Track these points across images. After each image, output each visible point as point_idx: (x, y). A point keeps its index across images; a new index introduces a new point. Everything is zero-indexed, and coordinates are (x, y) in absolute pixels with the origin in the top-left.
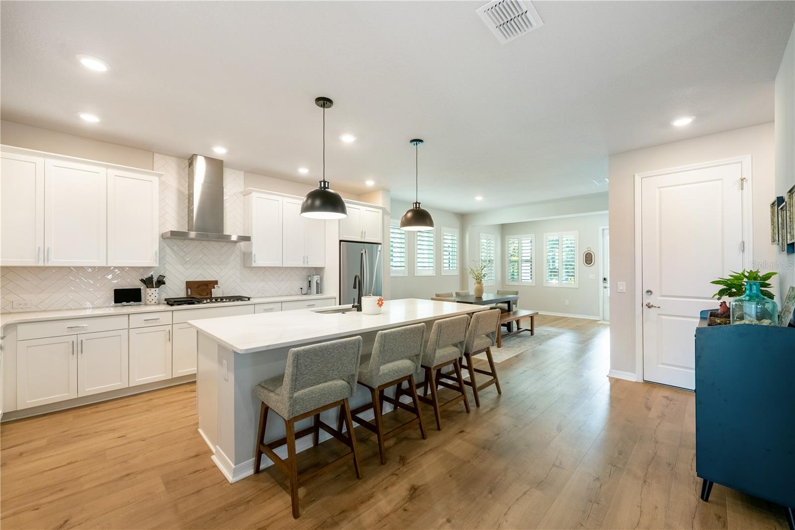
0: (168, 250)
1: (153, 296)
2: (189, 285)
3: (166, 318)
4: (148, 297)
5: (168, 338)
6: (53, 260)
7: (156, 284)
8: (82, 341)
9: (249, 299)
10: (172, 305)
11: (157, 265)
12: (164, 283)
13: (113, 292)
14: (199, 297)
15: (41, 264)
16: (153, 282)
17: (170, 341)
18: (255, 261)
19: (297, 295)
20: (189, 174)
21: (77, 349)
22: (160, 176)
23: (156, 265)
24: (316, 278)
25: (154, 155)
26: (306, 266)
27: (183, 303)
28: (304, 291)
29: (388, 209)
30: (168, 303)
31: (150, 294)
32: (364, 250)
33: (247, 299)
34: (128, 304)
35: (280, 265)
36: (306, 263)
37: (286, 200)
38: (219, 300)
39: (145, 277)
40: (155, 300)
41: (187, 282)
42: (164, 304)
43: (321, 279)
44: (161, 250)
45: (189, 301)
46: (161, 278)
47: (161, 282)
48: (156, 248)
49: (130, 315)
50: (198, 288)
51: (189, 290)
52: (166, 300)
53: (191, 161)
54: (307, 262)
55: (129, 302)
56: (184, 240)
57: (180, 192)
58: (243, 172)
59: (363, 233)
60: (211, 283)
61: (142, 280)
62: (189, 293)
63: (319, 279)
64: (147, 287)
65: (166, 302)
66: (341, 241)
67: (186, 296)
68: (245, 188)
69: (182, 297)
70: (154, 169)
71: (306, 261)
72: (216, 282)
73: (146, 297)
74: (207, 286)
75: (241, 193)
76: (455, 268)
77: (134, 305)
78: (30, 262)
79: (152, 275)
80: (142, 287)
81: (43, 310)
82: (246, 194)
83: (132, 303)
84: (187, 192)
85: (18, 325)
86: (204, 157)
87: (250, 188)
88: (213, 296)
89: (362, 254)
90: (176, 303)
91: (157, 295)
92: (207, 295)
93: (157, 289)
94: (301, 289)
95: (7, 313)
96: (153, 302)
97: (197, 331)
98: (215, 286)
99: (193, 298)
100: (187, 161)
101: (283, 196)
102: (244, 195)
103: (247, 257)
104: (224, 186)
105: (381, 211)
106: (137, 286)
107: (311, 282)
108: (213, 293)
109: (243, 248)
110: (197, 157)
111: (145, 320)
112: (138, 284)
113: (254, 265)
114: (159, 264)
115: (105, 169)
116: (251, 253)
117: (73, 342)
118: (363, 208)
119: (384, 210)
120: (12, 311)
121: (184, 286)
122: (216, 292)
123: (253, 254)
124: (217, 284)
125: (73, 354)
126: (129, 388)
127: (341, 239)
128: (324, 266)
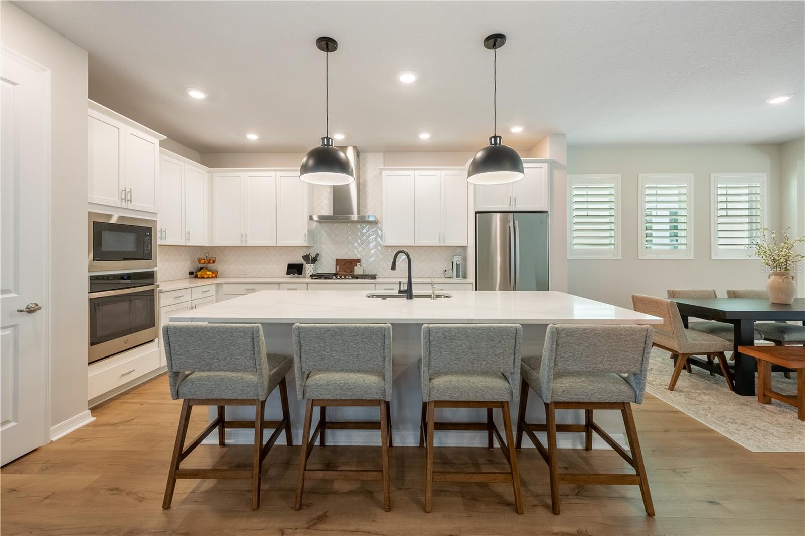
2: (338, 262)
4: (307, 272)
7: (312, 261)
11: (312, 245)
12: (318, 260)
15: (243, 245)
16: (311, 259)
18: (384, 240)
19: (440, 277)
23: (306, 244)
26: (443, 245)
28: (449, 274)
29: (563, 161)
32: (512, 222)
33: (374, 277)
35: (412, 244)
36: (442, 241)
37: (418, 173)
38: (343, 277)
39: (305, 254)
41: (336, 260)
48: (305, 231)
49: (280, 284)
50: (344, 265)
51: (338, 267)
54: (444, 240)
55: (296, 274)
59: (513, 201)
60: (355, 262)
61: (303, 258)
62: (338, 270)
64: (307, 264)
66: (477, 213)
67: (334, 271)
72: (359, 261)
73: (305, 270)
74: (352, 263)
78: (238, 243)
79: (309, 254)
80: (304, 263)
81: (254, 276)
85: (224, 284)
88: (354, 273)
89: (510, 227)
91: (311, 270)
92: (351, 272)
93: (313, 265)
94: (446, 271)
98: (358, 264)
101: (414, 170)
105: (545, 165)
107: (453, 264)
108: (355, 270)
111: (288, 289)
112: (301, 261)
113: (385, 244)
115: (275, 172)
121: (334, 263)
122: (358, 270)
124: (360, 262)
127: (477, 211)
128: (466, 245)
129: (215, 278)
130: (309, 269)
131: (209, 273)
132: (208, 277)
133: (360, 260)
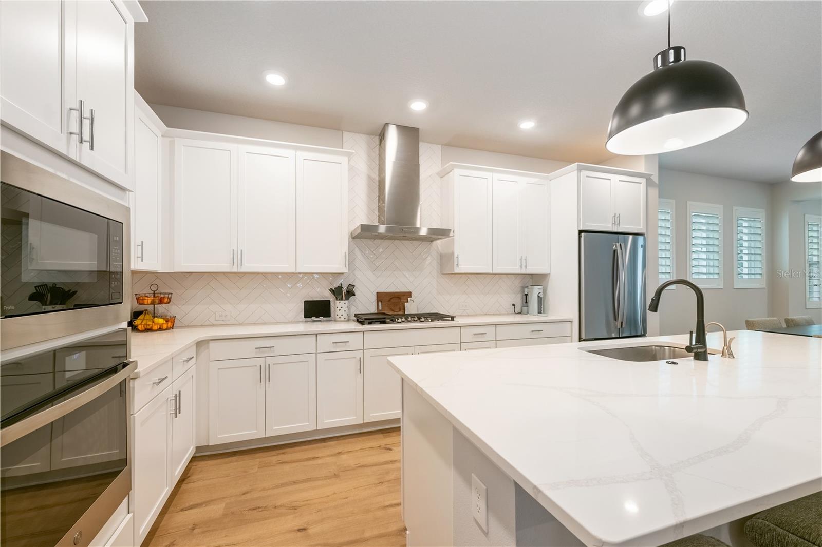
0: (357, 251)
1: (342, 310)
2: (380, 297)
3: (355, 341)
4: (338, 312)
5: (359, 368)
6: (246, 265)
7: (345, 295)
8: (269, 365)
9: (453, 318)
10: (362, 323)
11: (347, 271)
12: (354, 295)
13: (303, 304)
14: (390, 313)
15: (235, 270)
16: (342, 294)
17: (360, 372)
18: (458, 265)
19: (508, 314)
20: (379, 154)
21: (265, 375)
22: (349, 155)
23: (345, 270)
24: (536, 291)
25: (344, 134)
26: (524, 272)
27: (374, 320)
28: (518, 309)
29: (655, 178)
30: (358, 320)
31: (340, 308)
32: (618, 245)
33: (450, 319)
34: (318, 319)
35: (490, 271)
36: (523, 267)
37: (497, 176)
38: (416, 319)
39: (335, 286)
40: (345, 315)
41: (377, 293)
42: (354, 320)
43: (545, 291)
44: (351, 252)
45: (380, 318)
46: (350, 289)
47: (350, 293)
48: (345, 249)
49: (318, 335)
50: (389, 301)
51: (380, 304)
52: (356, 315)
53: (382, 137)
54: (526, 266)
55: (319, 317)
56: (375, 239)
57: (370, 178)
58: (440, 146)
59: (617, 220)
60: (404, 295)
61: (331, 290)
62: (380, 308)
63: (541, 291)
64: (337, 300)
65: (355, 318)
66: (580, 232)
67: (376, 312)
68: (442, 167)
69: (372, 312)
70: (344, 147)
71: (524, 265)
72: (409, 294)
73: (335, 311)
74: (399, 298)
75: (438, 174)
76: (758, 277)
77: (324, 321)
78: (225, 267)
79: (341, 284)
80: (332, 298)
81: (241, 323)
82: (443, 174)
83: (321, 318)
84: (377, 178)
85: (210, 342)
86: (397, 125)
87: (451, 163)
88: (406, 313)
89: (615, 251)
90: (367, 322)
91: (346, 310)
92: (400, 310)
93: (346, 302)
94: (513, 305)
95: (211, 325)
96: (342, 318)
97: (402, 379)
98: (409, 299)
99: (384, 314)
100: (378, 137)
101: (492, 171)
102: (442, 177)
103: (446, 260)
104: (420, 163)
105: (643, 181)
106: (327, 298)
107: (529, 297)
108: (406, 309)
109: (440, 248)
110: (388, 126)
111: (333, 343)
112: (327, 295)
113: (457, 270)
114: (349, 270)
115: (294, 152)
116: (453, 254)
117: (261, 366)
118: (616, 178)
119: (648, 178)
120: (215, 323)
121: (374, 298)
122: (411, 307)
123: (456, 256)
124: (411, 297)
125: (261, 382)
126: (316, 432)
127: (581, 229)
128: (549, 272)
129: (171, 330)
130: (339, 307)
131: (161, 321)
132: (160, 329)
133: (411, 292)
